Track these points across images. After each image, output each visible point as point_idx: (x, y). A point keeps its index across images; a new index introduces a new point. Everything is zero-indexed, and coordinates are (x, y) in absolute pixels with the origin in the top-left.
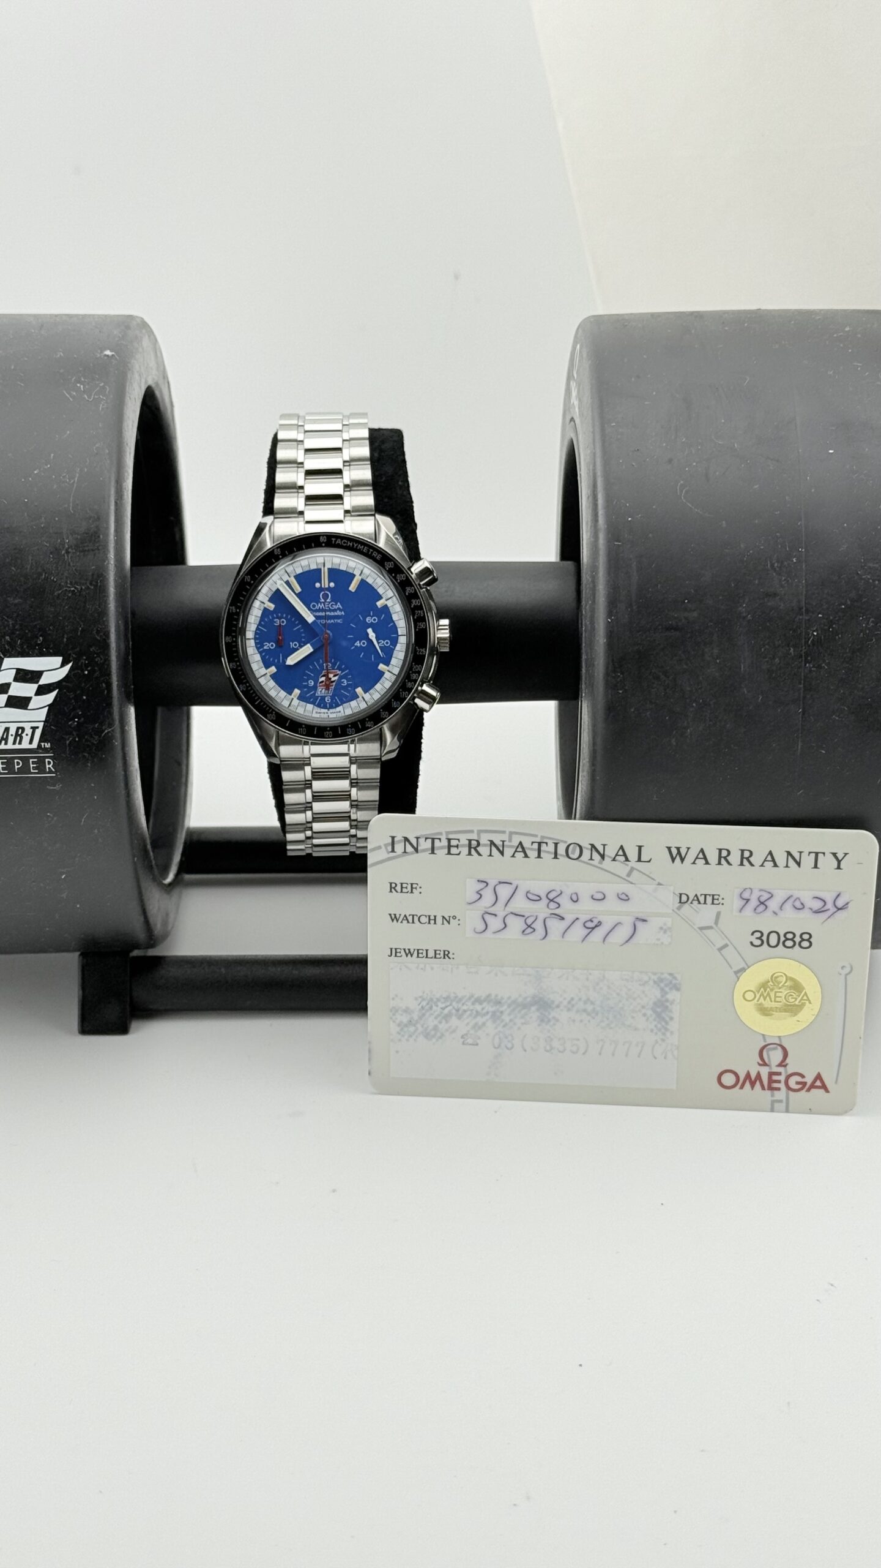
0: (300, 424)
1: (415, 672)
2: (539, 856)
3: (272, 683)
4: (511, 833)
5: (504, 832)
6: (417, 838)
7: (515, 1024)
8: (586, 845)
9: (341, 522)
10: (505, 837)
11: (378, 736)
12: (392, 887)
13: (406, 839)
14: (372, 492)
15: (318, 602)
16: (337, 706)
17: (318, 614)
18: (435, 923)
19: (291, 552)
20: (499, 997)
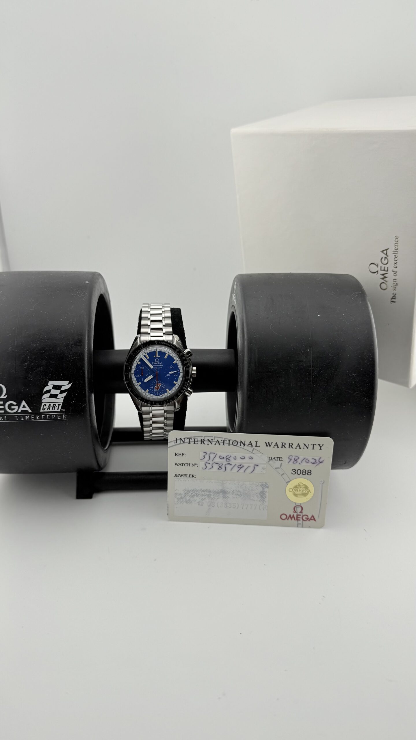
0: (149, 306)
1: (186, 384)
2: (224, 445)
3: (140, 388)
4: (215, 437)
5: (212, 437)
6: (184, 439)
7: (215, 498)
8: (239, 441)
9: (162, 336)
10: (213, 438)
11: (173, 404)
12: (176, 454)
13: (181, 439)
14: (172, 327)
15: (155, 362)
16: (161, 395)
17: (154, 366)
18: (190, 466)
19: (146, 346)
20: (210, 490)
